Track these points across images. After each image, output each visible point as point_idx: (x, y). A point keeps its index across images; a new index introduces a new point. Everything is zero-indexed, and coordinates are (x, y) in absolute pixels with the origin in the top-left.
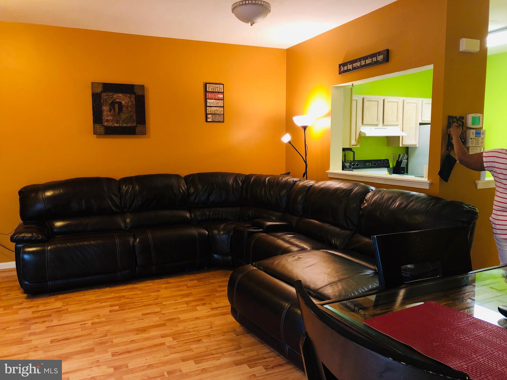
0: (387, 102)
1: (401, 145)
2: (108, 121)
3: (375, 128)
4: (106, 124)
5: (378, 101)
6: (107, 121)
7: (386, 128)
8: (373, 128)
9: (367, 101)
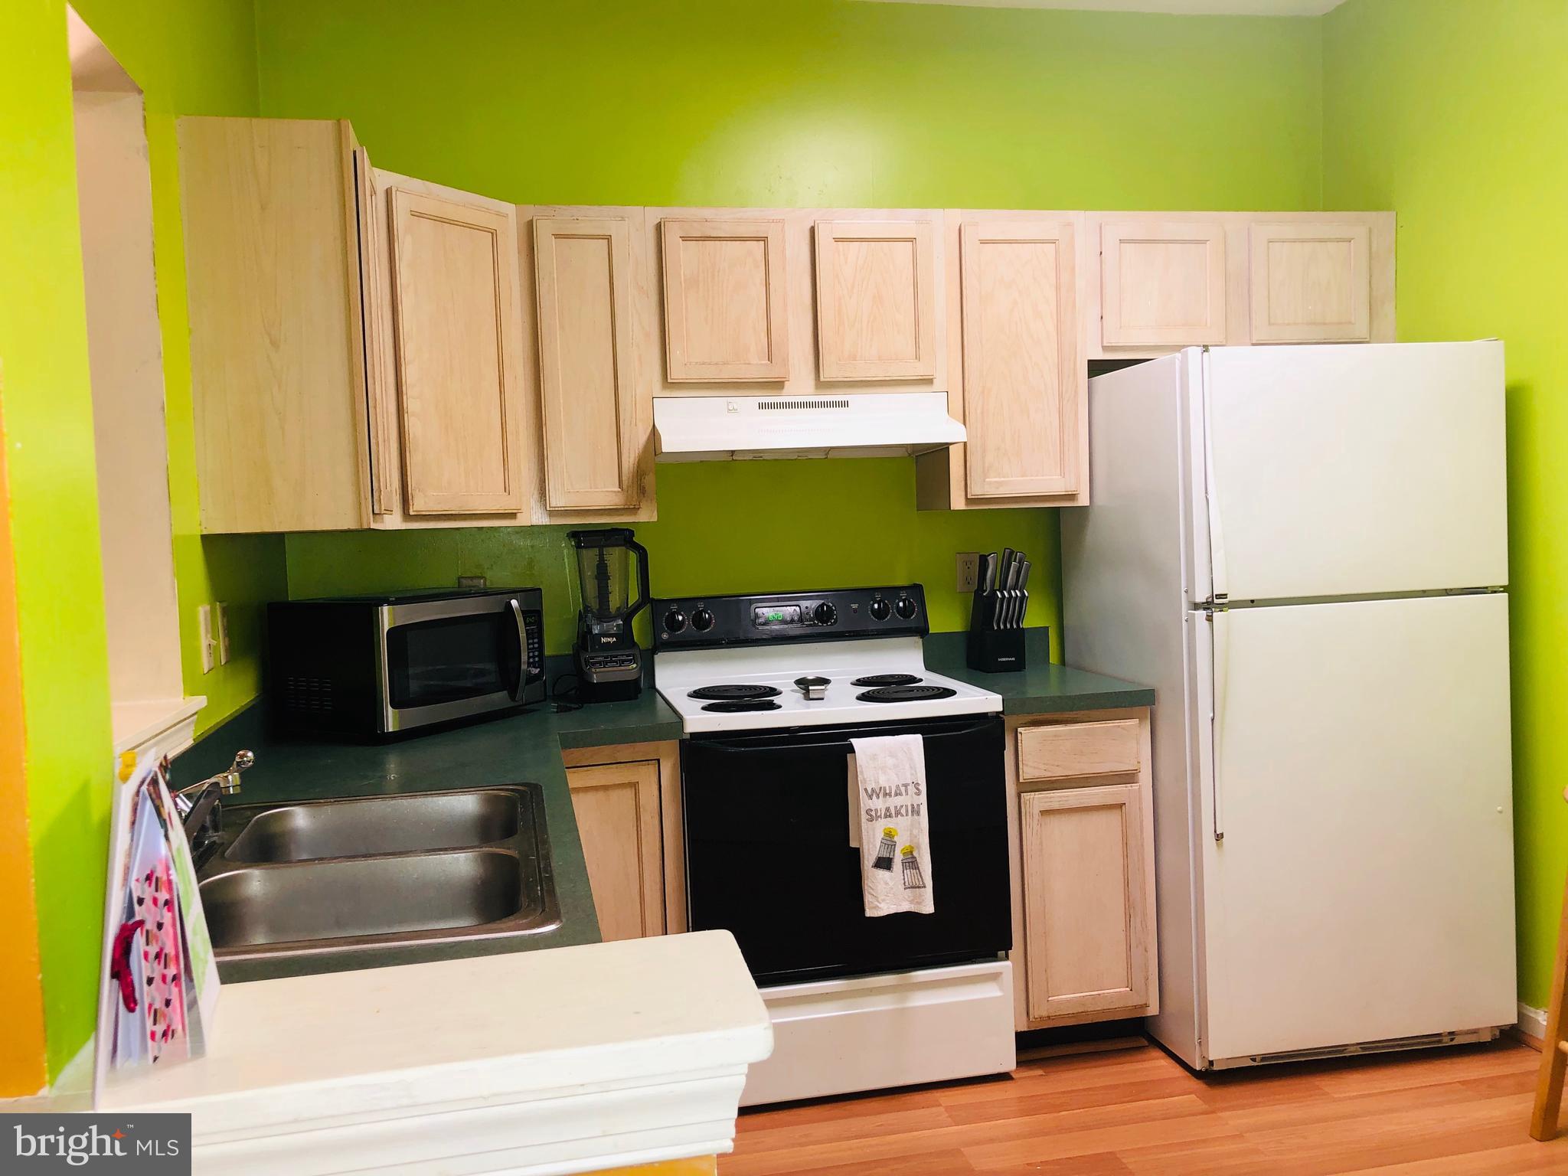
0: (837, 240)
1: (958, 502)
3: (761, 406)
5: (765, 239)
7: (845, 404)
8: (748, 403)
9: (685, 239)
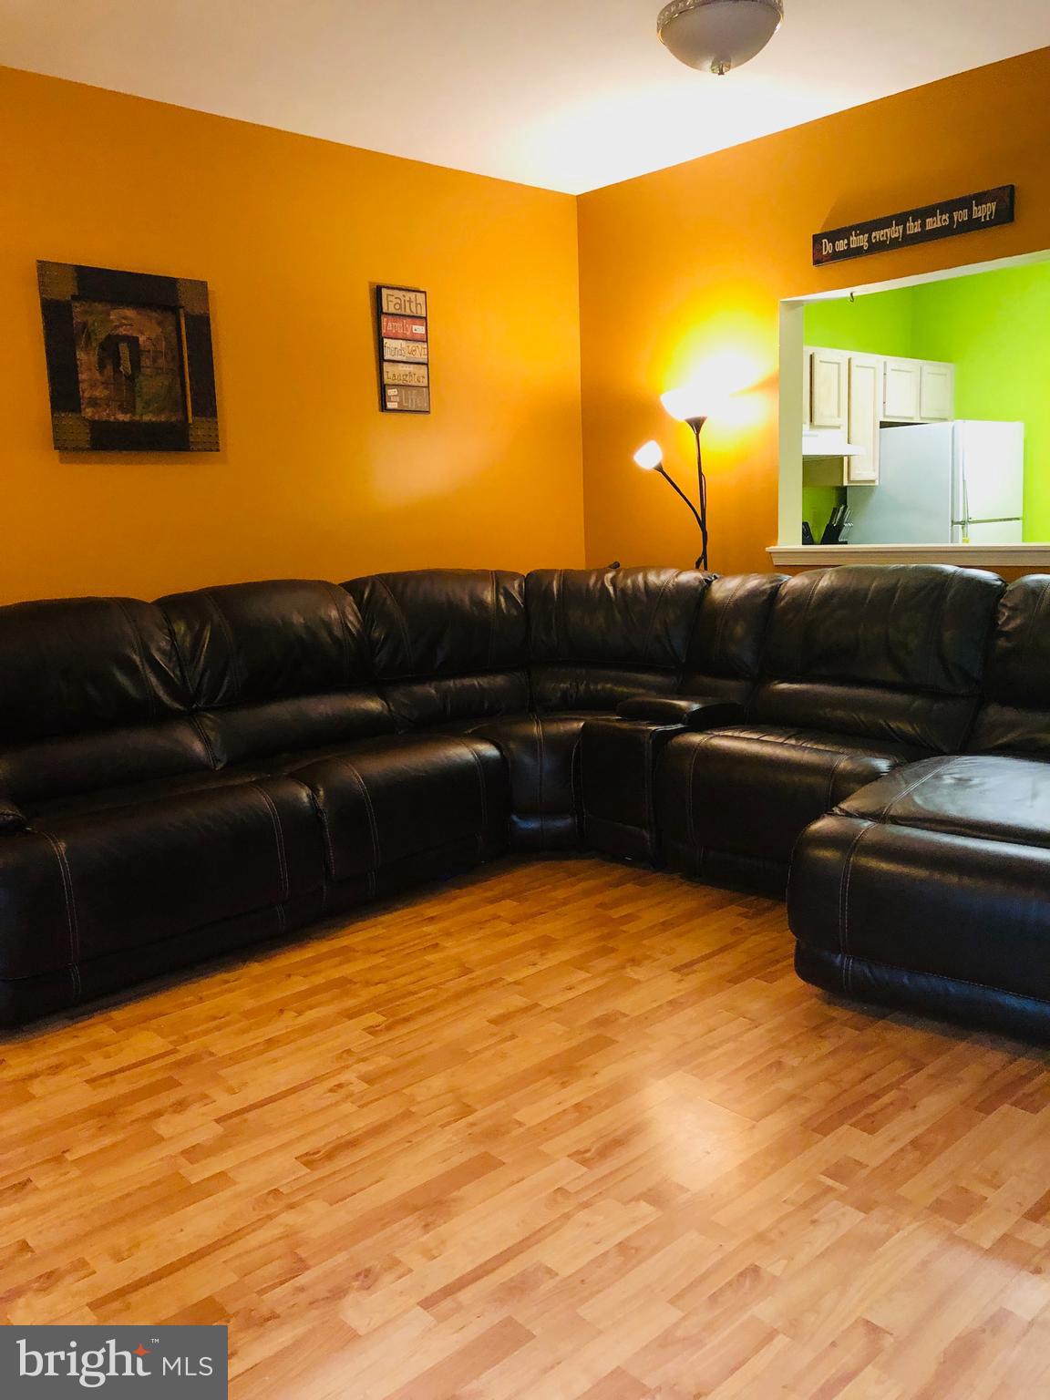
0: (819, 364)
1: (845, 482)
2: (96, 404)
4: (88, 412)
6: (94, 402)
